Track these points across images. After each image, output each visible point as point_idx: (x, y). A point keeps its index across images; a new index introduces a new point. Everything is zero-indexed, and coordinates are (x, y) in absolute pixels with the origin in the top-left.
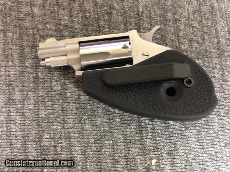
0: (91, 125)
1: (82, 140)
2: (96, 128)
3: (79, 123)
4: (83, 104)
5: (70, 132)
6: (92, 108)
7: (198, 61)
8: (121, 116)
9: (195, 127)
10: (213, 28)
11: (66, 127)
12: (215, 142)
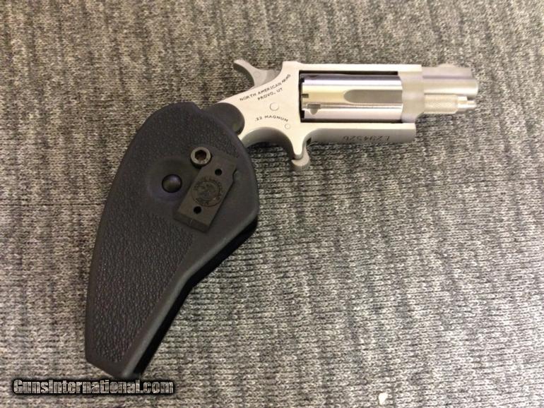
0: (253, 322)
1: (235, 354)
2: (263, 329)
3: (228, 320)
4: (234, 277)
5: (210, 339)
6: (254, 286)
7: (467, 188)
8: (314, 303)
9: (464, 323)
10: (496, 121)
11: (202, 328)
12: (506, 354)
